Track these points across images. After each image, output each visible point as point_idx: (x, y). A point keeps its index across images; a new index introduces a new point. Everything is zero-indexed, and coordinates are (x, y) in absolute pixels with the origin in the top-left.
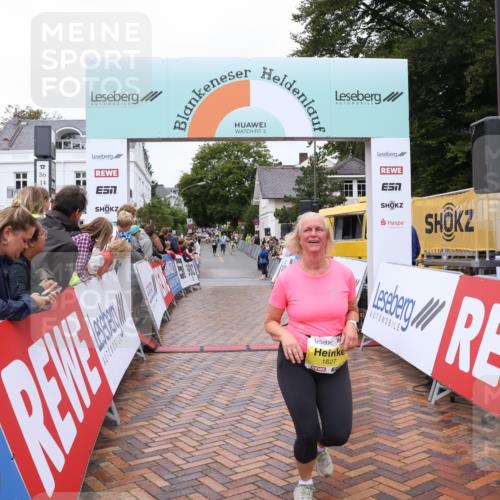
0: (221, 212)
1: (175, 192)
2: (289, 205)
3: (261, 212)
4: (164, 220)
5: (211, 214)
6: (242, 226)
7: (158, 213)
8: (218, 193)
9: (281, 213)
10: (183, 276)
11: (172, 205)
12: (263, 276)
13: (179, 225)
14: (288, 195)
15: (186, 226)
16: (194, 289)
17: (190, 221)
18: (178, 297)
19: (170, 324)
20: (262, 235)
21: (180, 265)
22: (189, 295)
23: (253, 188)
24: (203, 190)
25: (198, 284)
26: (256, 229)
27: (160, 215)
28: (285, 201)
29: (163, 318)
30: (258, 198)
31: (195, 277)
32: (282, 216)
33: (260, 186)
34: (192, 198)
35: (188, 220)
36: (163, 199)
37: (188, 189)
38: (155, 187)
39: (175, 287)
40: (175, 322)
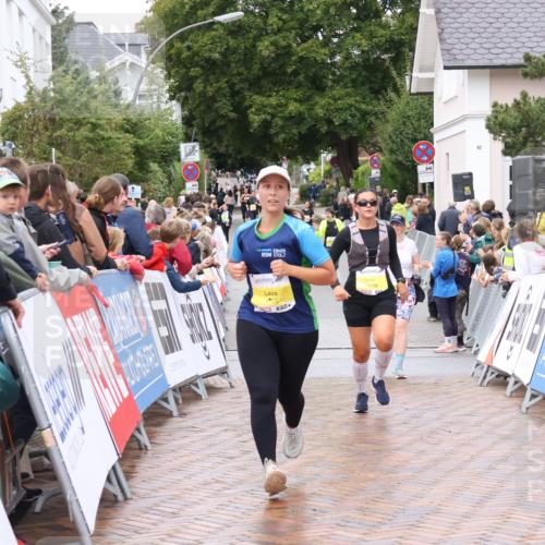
0: (298, 119)
1: (135, 47)
2: (542, 91)
3: (440, 116)
4: (100, 146)
5: (266, 124)
6: (370, 166)
8: (284, 53)
9: (513, 119)
10: (171, 345)
11: (128, 95)
12: (449, 343)
13: (154, 166)
14: (538, 53)
15: (178, 169)
16: (211, 389)
17: (191, 153)
18: (156, 415)
19: (128, 509)
20: (443, 200)
21: (160, 305)
22: (193, 408)
23: (414, 29)
24: (232, 42)
26: (423, 179)
27: (84, 132)
28: (525, 75)
29: (105, 492)
30: (431, 69)
31: (213, 345)
32: (516, 130)
33: (439, 21)
34: (194, 71)
35: (184, 148)
36: (94, 74)
37: (182, 38)
38: (63, 29)
39: (144, 382)
40: (142, 503)
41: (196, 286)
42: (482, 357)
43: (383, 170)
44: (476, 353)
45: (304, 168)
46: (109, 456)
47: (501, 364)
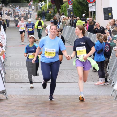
43: (74, 6)
44: (113, 86)
45: (40, 4)
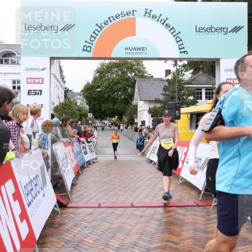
0: (112, 109)
1: (80, 95)
2: (158, 105)
3: (139, 109)
4: (73, 114)
5: (105, 110)
6: (125, 119)
7: (69, 109)
8: (109, 96)
9: (153, 111)
10: (86, 153)
11: (78, 104)
13: (83, 118)
14: (157, 98)
15: (88, 118)
16: (94, 162)
17: (90, 115)
18: (82, 167)
19: (77, 186)
21: (84, 145)
22: (90, 166)
23: (134, 92)
24: (99, 94)
25: (96, 159)
26: (135, 121)
27: (70, 111)
28: (155, 102)
29: (72, 183)
30: (137, 100)
31: (94, 153)
32: (153, 113)
33: (139, 92)
34: (92, 100)
35: (89, 114)
36: (72, 100)
37: (89, 93)
38: (67, 91)
39: (80, 160)
40: (80, 185)
41: (91, 142)
42: (147, 157)
43: (128, 120)
46: (73, 176)
47: (151, 158)
